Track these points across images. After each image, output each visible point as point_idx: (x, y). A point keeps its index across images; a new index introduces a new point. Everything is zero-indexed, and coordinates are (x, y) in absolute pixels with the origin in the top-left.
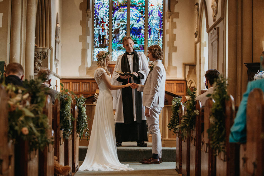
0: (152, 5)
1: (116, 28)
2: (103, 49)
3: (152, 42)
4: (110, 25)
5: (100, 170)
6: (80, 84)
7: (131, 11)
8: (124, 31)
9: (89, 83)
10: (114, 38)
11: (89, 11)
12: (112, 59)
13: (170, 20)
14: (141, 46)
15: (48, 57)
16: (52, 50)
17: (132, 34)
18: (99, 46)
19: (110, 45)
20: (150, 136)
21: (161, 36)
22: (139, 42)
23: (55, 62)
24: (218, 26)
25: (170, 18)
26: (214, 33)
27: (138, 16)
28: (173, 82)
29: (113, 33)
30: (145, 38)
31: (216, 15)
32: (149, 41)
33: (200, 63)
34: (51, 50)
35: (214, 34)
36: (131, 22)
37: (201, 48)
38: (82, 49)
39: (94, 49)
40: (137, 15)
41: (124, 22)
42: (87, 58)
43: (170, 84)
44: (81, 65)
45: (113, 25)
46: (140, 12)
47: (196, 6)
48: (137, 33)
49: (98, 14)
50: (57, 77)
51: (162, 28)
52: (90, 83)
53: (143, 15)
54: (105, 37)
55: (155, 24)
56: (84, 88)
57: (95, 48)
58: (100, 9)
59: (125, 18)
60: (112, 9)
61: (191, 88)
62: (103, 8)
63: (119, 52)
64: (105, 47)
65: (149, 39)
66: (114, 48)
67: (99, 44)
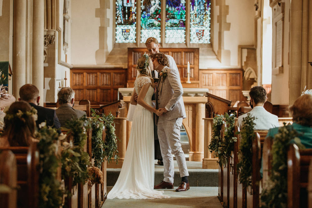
2: (128, 26)
3: (196, 17)
5: (131, 198)
6: (97, 75)
8: (157, 2)
9: (110, 73)
10: (143, 11)
12: (141, 40)
14: (182, 22)
15: (55, 42)
16: (60, 31)
17: (169, 5)
18: (123, 23)
19: (138, 21)
21: (208, 8)
22: (178, 17)
23: (64, 47)
28: (225, 72)
29: (142, 4)
30: (187, 11)
32: (191, 15)
33: (262, 47)
34: (58, 31)
35: (279, 11)
38: (100, 27)
39: (116, 27)
42: (106, 40)
43: (221, 74)
44: (98, 48)
48: (176, 4)
50: (67, 66)
52: (112, 74)
54: (131, 9)
56: (104, 80)
57: (117, 26)
61: (249, 79)
63: (151, 30)
64: (131, 24)
65: (192, 12)
66: (144, 25)
67: (123, 20)
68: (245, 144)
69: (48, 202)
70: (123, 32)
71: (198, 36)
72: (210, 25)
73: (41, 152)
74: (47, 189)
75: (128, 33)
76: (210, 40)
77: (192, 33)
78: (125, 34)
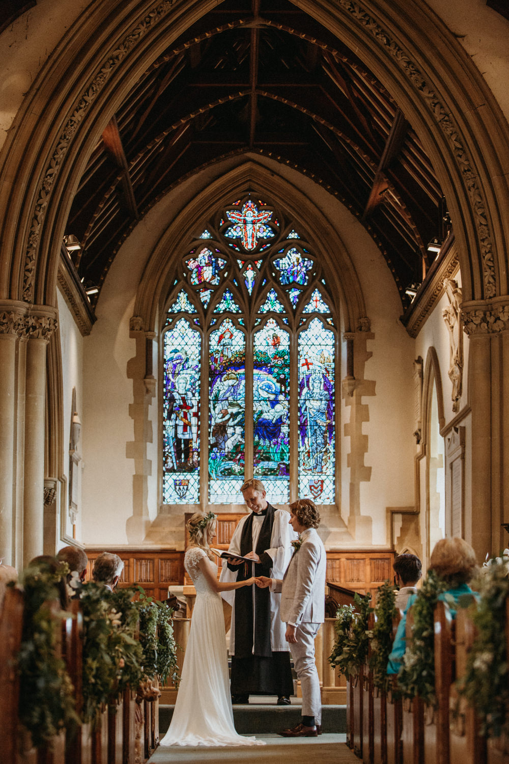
0: (309, 361)
1: (219, 421)
2: (185, 474)
3: (309, 456)
4: (203, 414)
6: (129, 562)
7: (256, 377)
8: (239, 430)
9: (152, 560)
10: (213, 446)
11: (152, 381)
12: (209, 500)
13: (353, 399)
14: (282, 466)
15: (55, 501)
16: (65, 482)
17: (259, 436)
18: (175, 468)
19: (203, 465)
20: (298, 683)
21: (330, 440)
22: (277, 457)
23: (71, 510)
24: (462, 424)
25: (352, 395)
26: (454, 440)
27: (273, 391)
28: (363, 556)
29: (211, 434)
30: (292, 447)
31: (459, 396)
33: (428, 509)
34: (61, 482)
35: (456, 443)
36: (257, 407)
37: (431, 470)
38: (134, 476)
39: (164, 475)
40: (270, 387)
41: (238, 405)
42: (146, 499)
43: (355, 561)
44: (132, 515)
45: (210, 414)
46: (278, 382)
47: (418, 367)
48: (272, 434)
49: (173, 386)
51: (334, 420)
52: (156, 561)
53: (286, 388)
54: (191, 443)
55: (315, 411)
56: (142, 572)
57: (166, 473)
58: (179, 374)
59: (241, 396)
60: (208, 373)
62: (185, 371)
63: (228, 482)
64: (191, 470)
65: (302, 449)
66: (214, 472)
67: (176, 462)
68: (382, 625)
69: (95, 685)
70: (176, 485)
71: (313, 492)
72: (335, 471)
73: (86, 613)
74: (95, 665)
75: (185, 487)
76: (334, 498)
77: (301, 486)
78: (180, 489)
